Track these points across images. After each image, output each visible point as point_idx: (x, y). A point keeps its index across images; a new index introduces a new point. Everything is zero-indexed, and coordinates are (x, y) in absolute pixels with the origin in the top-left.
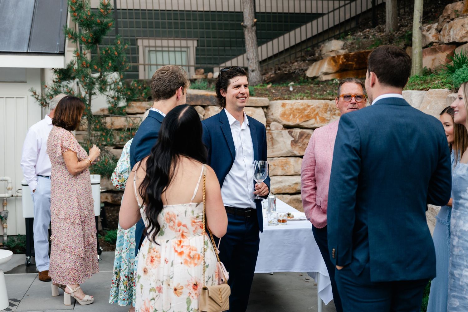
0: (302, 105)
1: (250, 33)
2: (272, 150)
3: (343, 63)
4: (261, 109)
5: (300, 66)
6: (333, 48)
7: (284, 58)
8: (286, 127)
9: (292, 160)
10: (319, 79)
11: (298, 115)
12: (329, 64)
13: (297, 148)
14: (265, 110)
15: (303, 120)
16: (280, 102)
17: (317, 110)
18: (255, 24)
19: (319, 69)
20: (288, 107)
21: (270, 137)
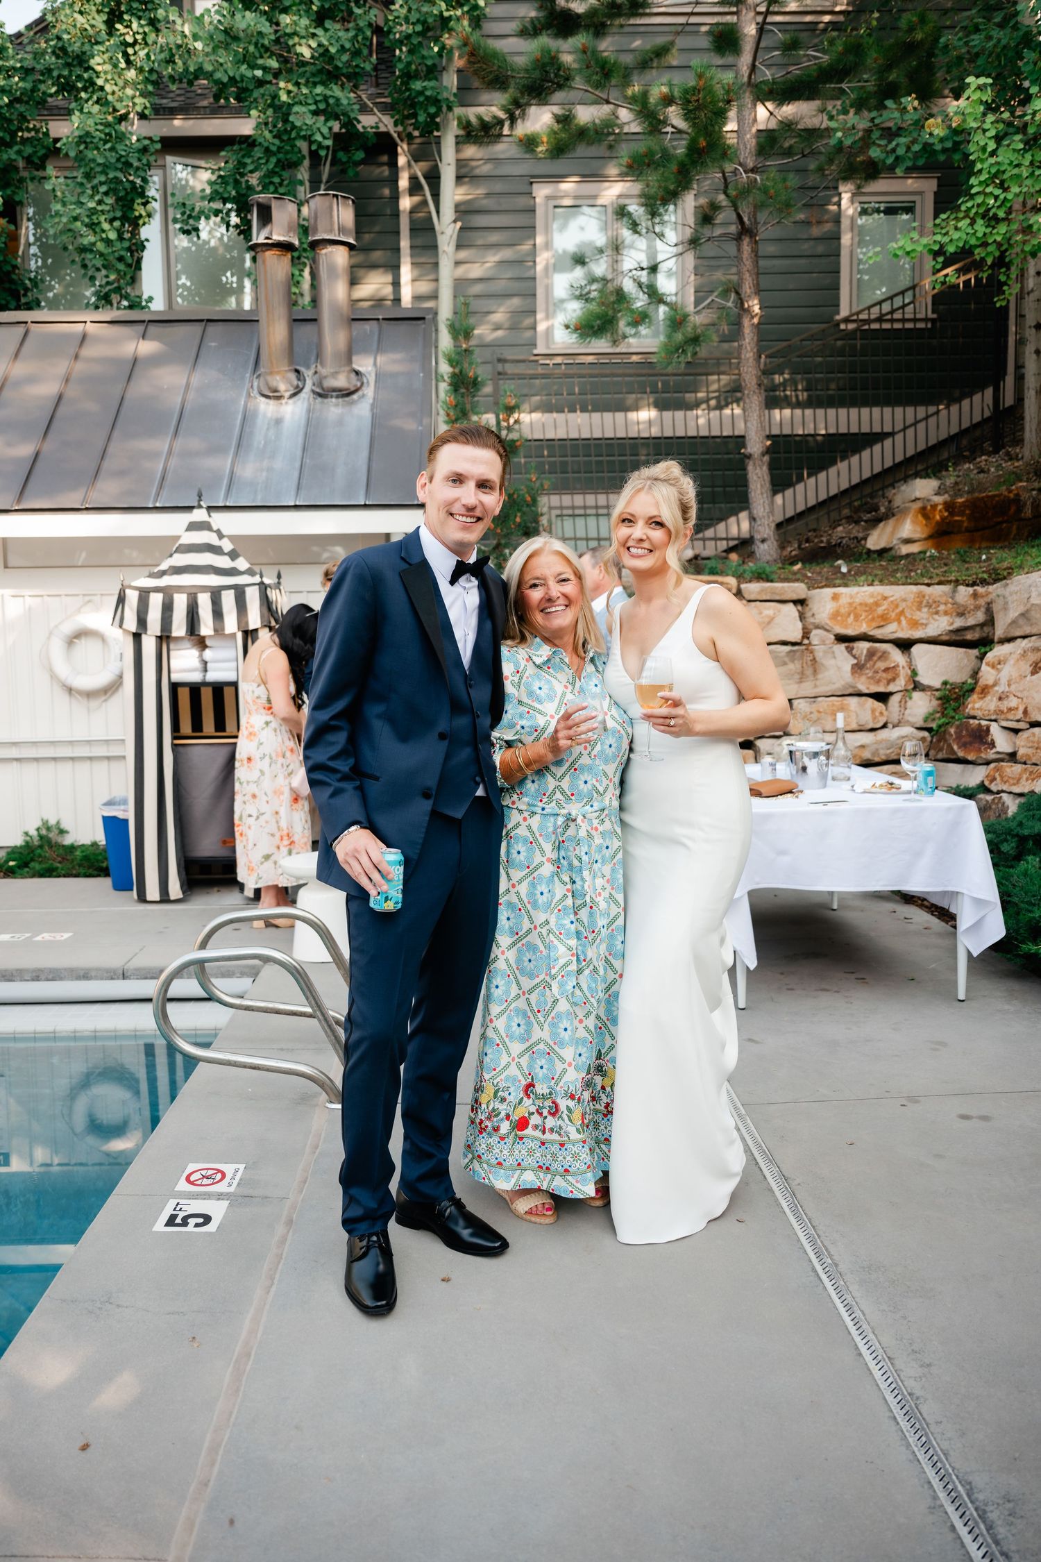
0: (872, 596)
1: (759, 468)
3: (943, 519)
4: (791, 605)
5: (850, 532)
6: (918, 494)
7: (818, 519)
8: (841, 639)
9: (854, 701)
10: (893, 552)
11: (864, 615)
12: (913, 522)
13: (863, 679)
14: (800, 608)
15: (874, 624)
16: (828, 592)
17: (902, 606)
18: (768, 451)
19: (893, 533)
20: (844, 601)
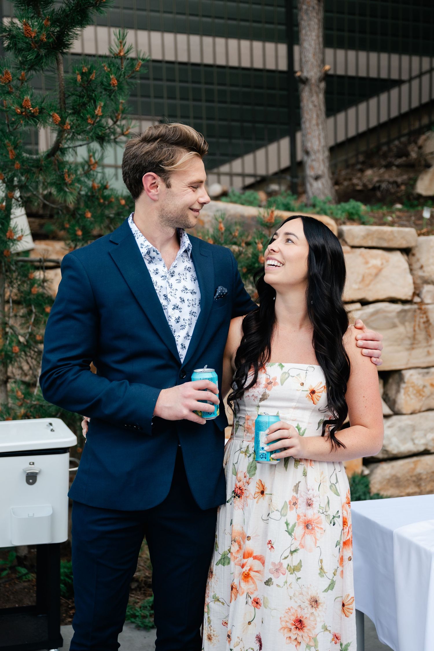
1: (315, 95)
2: (426, 350)
4: (400, 254)
14: (408, 258)
21: (422, 320)
